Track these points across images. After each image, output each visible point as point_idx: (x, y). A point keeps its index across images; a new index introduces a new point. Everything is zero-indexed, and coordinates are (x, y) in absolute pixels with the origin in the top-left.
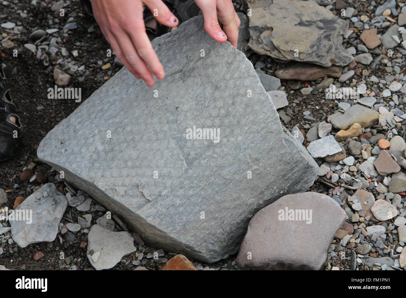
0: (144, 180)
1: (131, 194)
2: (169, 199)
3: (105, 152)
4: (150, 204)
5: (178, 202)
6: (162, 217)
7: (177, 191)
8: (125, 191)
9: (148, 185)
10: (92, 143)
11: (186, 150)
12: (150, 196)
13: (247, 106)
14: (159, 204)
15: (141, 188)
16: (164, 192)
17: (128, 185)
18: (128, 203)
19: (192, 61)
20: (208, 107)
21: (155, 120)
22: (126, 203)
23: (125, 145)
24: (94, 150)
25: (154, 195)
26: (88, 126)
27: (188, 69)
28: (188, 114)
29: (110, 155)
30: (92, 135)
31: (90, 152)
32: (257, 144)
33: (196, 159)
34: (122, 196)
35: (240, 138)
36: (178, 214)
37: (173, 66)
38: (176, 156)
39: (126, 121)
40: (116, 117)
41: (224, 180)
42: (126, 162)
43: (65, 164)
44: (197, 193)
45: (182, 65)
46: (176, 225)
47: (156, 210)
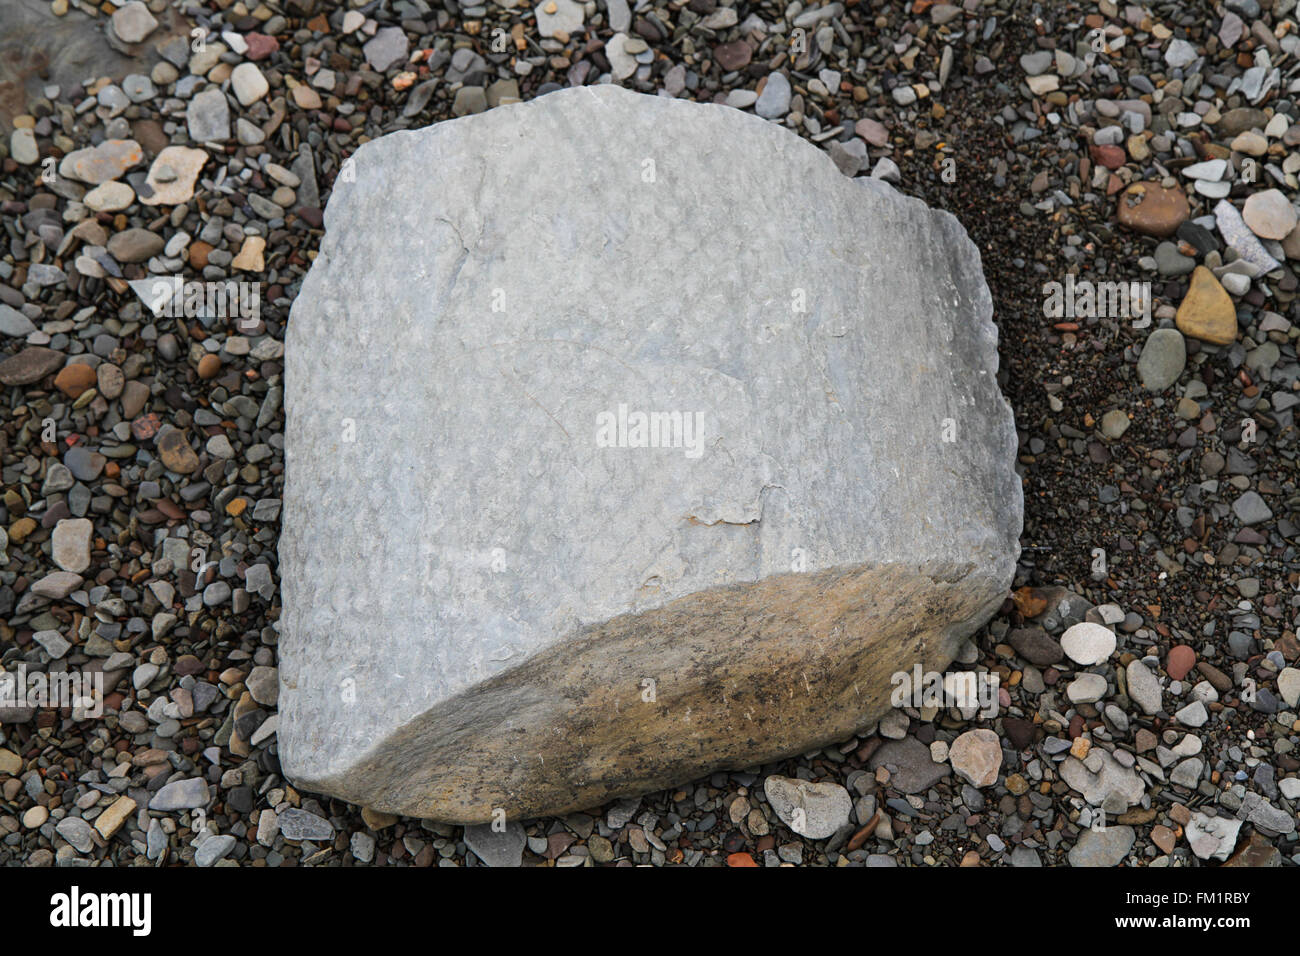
0: (690, 494)
1: (700, 548)
2: (792, 479)
3: (514, 551)
4: (766, 527)
5: (816, 469)
6: (823, 530)
7: (787, 447)
8: (681, 555)
9: (713, 494)
10: (452, 576)
11: (697, 350)
12: (746, 510)
13: (706, 158)
14: (787, 510)
15: (706, 516)
16: (766, 476)
17: (668, 539)
18: (721, 573)
19: (464, 212)
20: (627, 236)
21: (544, 375)
22: (717, 576)
23: (544, 487)
24: (479, 580)
25: (752, 502)
26: (385, 569)
27: (478, 232)
28: (606, 286)
29: (536, 543)
30: (427, 567)
31: (475, 592)
32: (814, 214)
33: (739, 347)
34: (686, 572)
35: (771, 228)
36: (846, 494)
37: (430, 267)
38: (693, 380)
39: (473, 450)
40: (436, 475)
41: (844, 341)
42: (596, 507)
43: (446, 687)
44: (829, 417)
45: (450, 241)
46: (871, 523)
47: (795, 525)
